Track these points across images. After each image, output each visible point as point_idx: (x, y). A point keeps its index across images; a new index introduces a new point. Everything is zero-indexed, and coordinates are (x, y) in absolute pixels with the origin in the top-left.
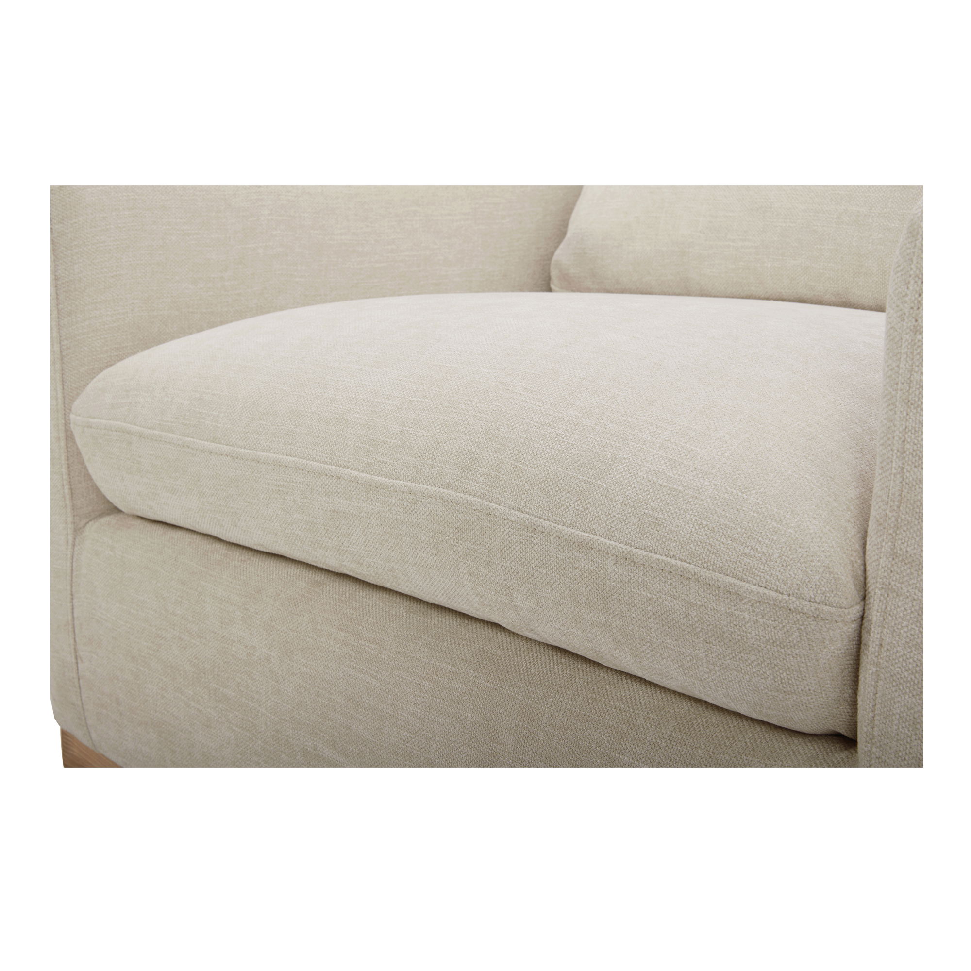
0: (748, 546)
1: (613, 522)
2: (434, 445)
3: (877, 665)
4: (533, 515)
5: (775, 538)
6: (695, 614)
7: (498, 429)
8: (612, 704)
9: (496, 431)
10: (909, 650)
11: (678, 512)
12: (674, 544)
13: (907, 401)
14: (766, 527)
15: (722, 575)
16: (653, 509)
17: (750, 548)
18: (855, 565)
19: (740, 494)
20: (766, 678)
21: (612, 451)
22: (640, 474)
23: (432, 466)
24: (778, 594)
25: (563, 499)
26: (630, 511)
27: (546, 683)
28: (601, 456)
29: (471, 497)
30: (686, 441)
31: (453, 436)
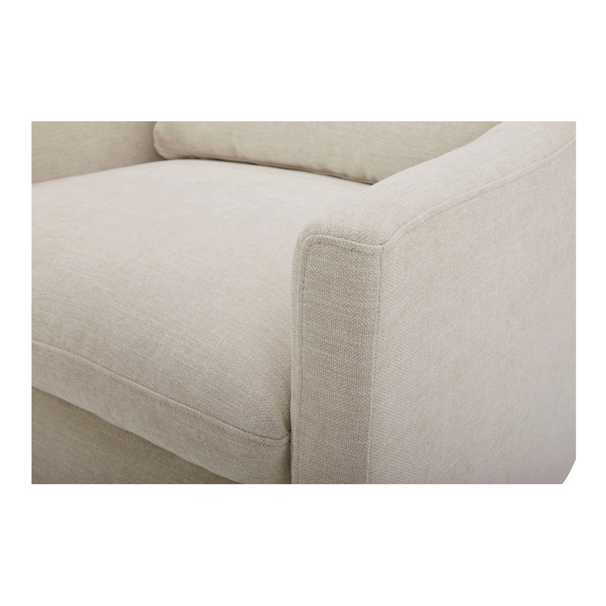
0: (227, 404)
1: (157, 382)
2: (59, 324)
3: (297, 468)
4: (115, 373)
5: (241, 400)
6: (203, 437)
7: (94, 318)
8: (171, 469)
9: (93, 319)
10: (312, 464)
11: (191, 380)
12: (190, 399)
13: (301, 337)
14: (236, 393)
15: (215, 419)
16: (177, 377)
17: (228, 405)
18: (285, 414)
19: (223, 372)
20: (243, 471)
21: (155, 339)
22: (171, 355)
23: (59, 337)
24: (243, 432)
25: (130, 365)
26: (166, 377)
27: (135, 455)
28: (150, 342)
29: (82, 358)
30: (195, 335)
31: (69, 320)
